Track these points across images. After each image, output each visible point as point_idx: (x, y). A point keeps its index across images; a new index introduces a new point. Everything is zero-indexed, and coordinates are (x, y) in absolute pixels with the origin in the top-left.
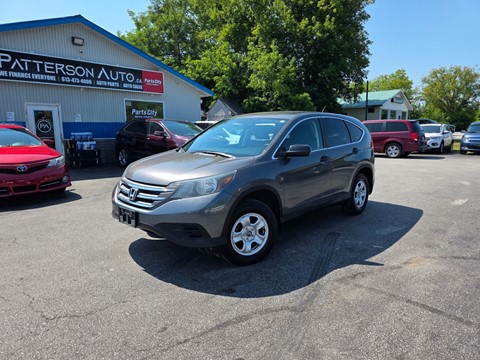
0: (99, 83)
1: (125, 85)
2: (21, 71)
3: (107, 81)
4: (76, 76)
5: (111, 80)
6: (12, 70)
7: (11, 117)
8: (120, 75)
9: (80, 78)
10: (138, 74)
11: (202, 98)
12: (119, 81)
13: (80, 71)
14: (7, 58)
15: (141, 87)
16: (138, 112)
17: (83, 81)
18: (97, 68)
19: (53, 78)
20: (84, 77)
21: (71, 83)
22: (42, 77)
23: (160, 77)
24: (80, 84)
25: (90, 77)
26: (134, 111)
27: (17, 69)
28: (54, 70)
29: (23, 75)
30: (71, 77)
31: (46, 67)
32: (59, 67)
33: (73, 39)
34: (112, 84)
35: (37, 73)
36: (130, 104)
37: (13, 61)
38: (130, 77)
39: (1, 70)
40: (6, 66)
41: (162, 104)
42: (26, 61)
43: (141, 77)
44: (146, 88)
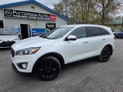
0: (38, 18)
4: (32, 16)
5: (42, 17)
6: (16, 15)
8: (44, 16)
10: (49, 15)
12: (44, 17)
14: (15, 12)
15: (50, 19)
16: (49, 26)
17: (34, 17)
18: (38, 14)
19: (26, 17)
20: (35, 16)
22: (24, 17)
24: (33, 18)
25: (36, 16)
26: (48, 25)
28: (27, 15)
29: (19, 16)
30: (31, 16)
31: (25, 14)
33: (32, 6)
34: (42, 18)
35: (22, 15)
36: (47, 24)
37: (17, 12)
38: (47, 16)
39: (14, 15)
40: (15, 14)
41: (55, 23)
42: (20, 12)
43: (50, 16)
44: (51, 19)
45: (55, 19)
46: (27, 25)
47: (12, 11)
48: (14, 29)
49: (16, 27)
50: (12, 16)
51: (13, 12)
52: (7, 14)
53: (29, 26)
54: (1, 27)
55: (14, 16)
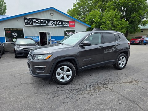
0: (57, 25)
1: (64, 26)
2: (38, 23)
3: (59, 24)
4: (51, 24)
5: (60, 24)
8: (63, 23)
9: (52, 24)
10: (68, 22)
11: (87, 28)
13: (52, 22)
14: (35, 20)
15: (68, 26)
16: (68, 33)
17: (53, 25)
18: (57, 21)
19: (46, 25)
20: (53, 24)
21: (50, 26)
22: (43, 24)
23: (74, 22)
24: (52, 26)
25: (55, 24)
26: (66, 33)
27: (37, 23)
30: (50, 24)
31: (44, 22)
32: (47, 22)
33: (51, 13)
35: (42, 23)
38: (65, 23)
39: (33, 23)
40: (35, 22)
41: (74, 30)
42: (39, 20)
43: (69, 23)
44: (70, 26)
45: (74, 26)
46: (46, 33)
47: (32, 19)
48: (34, 37)
49: (36, 35)
51: (33, 21)
53: (48, 34)
54: (22, 36)
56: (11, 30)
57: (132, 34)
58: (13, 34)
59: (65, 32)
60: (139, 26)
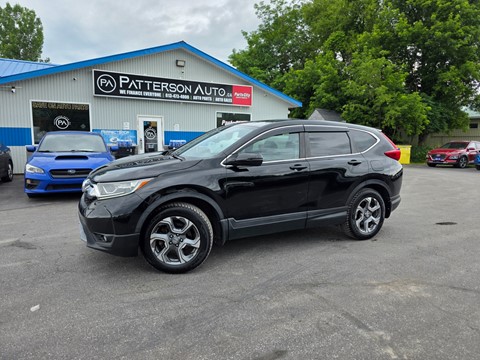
0: (195, 98)
1: (217, 99)
2: (136, 90)
3: (202, 95)
4: (177, 93)
5: (205, 95)
6: (129, 89)
7: (127, 126)
8: (213, 90)
9: (180, 94)
10: (228, 89)
11: (290, 109)
12: (212, 95)
13: (180, 88)
14: (126, 80)
15: (231, 100)
16: (227, 123)
17: (183, 97)
18: (194, 85)
19: (159, 95)
20: (184, 93)
21: (173, 98)
22: (151, 94)
23: (248, 91)
24: (180, 99)
25: (188, 93)
26: (224, 121)
27: (133, 88)
28: (160, 88)
29: (137, 93)
30: (173, 94)
31: (154, 86)
32: (165, 85)
33: (177, 61)
34: (205, 98)
35: (147, 91)
36: (221, 116)
37: (130, 81)
38: (222, 92)
39: (122, 89)
40: (125, 86)
41: (249, 116)
42: (140, 81)
43: (231, 92)
44: (236, 101)
45: (248, 101)
47: (117, 76)
48: (121, 133)
50: (117, 93)
51: (121, 81)
52: (103, 87)
54: (83, 126)
55: (122, 92)
56: (53, 107)
57: (441, 134)
58: (58, 121)
59: (218, 119)
60: (464, 108)
